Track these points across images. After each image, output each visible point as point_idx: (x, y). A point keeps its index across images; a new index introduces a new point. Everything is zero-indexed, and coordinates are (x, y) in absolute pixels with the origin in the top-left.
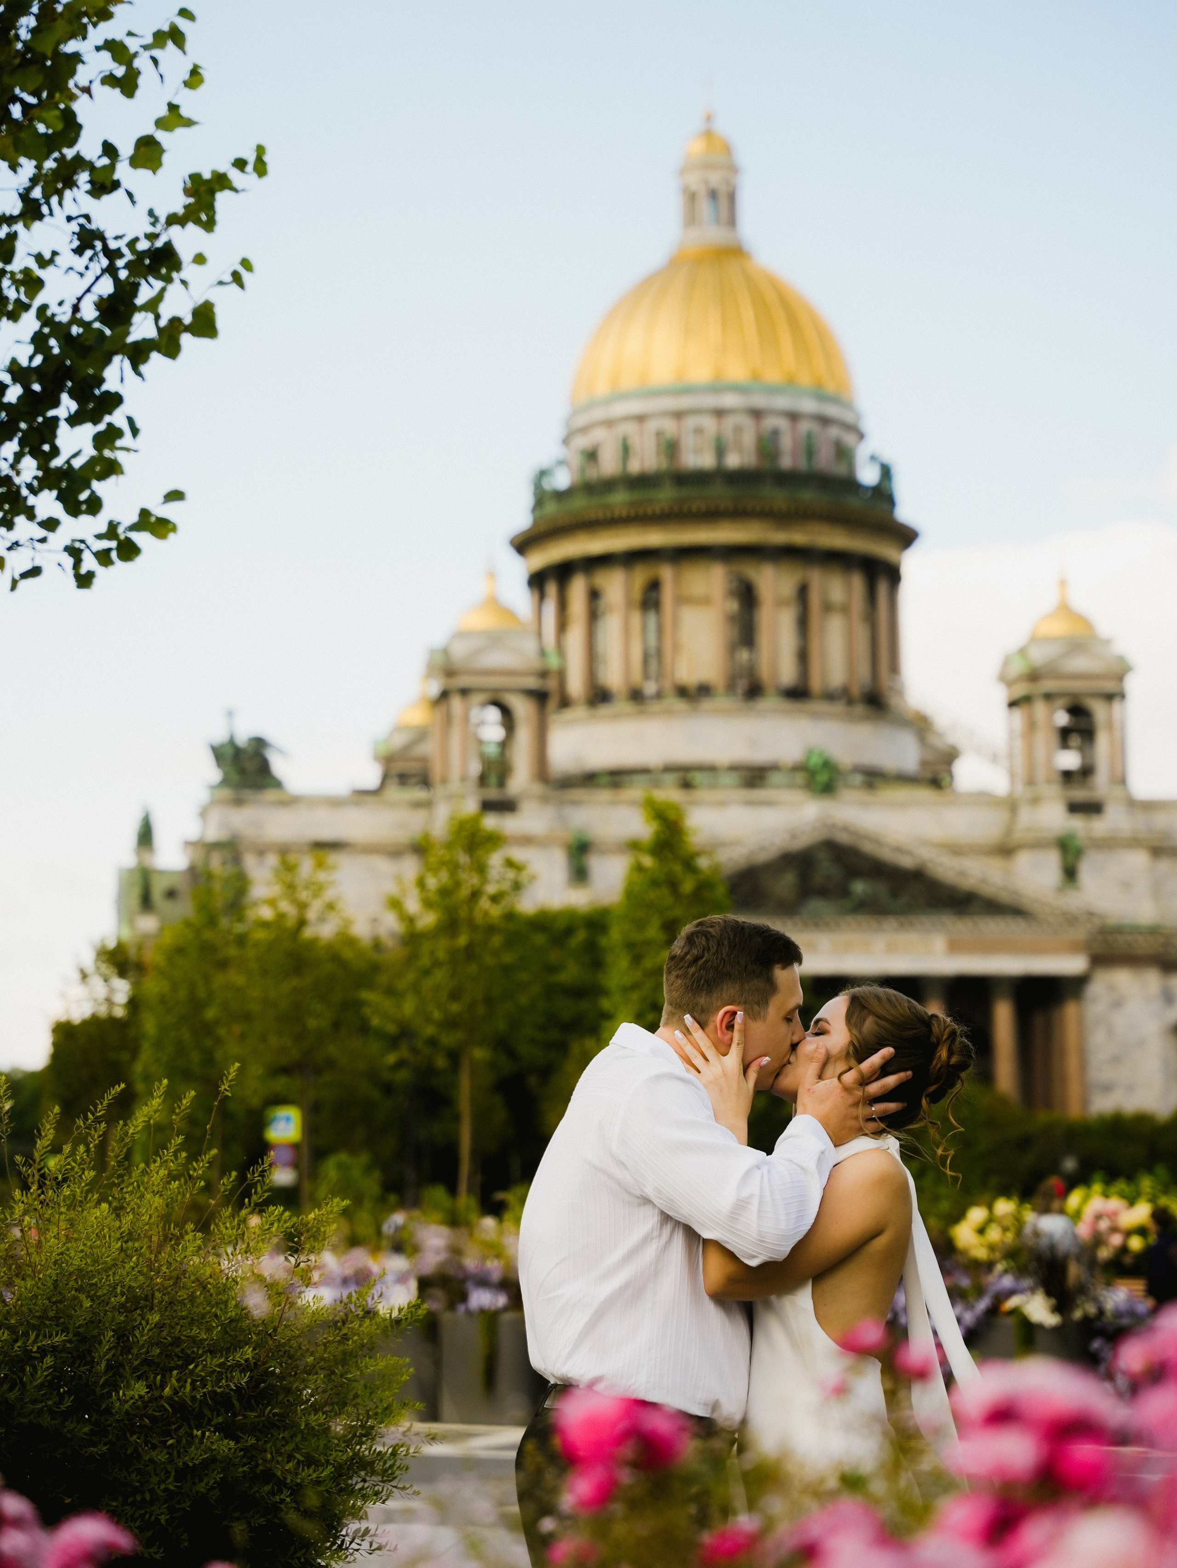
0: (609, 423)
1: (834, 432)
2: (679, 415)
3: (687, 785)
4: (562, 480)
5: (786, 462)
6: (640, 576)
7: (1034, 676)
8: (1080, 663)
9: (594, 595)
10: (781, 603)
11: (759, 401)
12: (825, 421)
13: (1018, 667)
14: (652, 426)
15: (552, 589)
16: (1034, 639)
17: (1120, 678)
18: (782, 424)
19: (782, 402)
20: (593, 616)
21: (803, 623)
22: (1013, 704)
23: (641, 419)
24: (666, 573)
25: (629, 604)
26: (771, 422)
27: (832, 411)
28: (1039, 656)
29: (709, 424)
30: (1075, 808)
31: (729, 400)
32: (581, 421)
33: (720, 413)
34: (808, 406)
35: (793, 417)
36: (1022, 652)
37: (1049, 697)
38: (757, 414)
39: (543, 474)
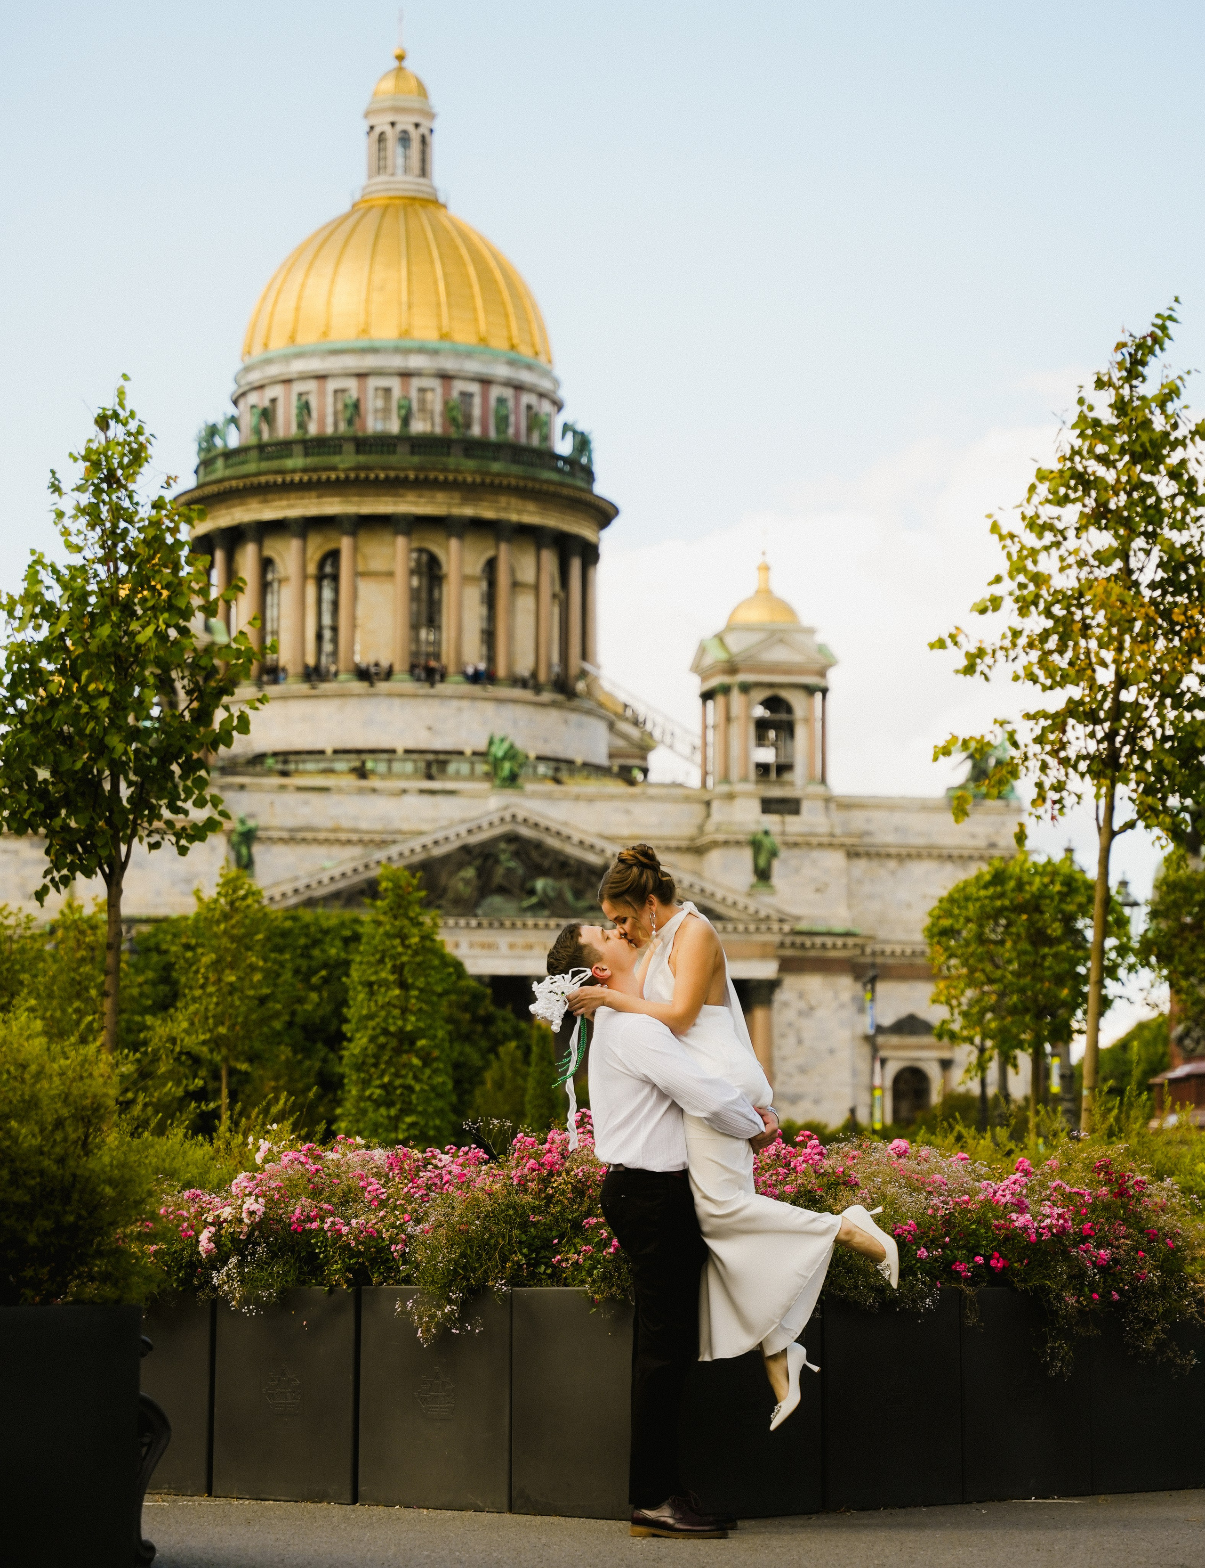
0: (288, 381)
1: (527, 399)
2: (361, 376)
3: (362, 773)
4: (233, 439)
5: (476, 431)
6: (316, 546)
7: (732, 669)
8: (779, 654)
9: (266, 564)
10: (466, 579)
11: (449, 365)
12: (519, 388)
13: (715, 655)
14: (332, 385)
15: (219, 555)
16: (731, 628)
17: (822, 674)
18: (474, 388)
19: (473, 367)
20: (264, 587)
21: (490, 600)
22: (707, 696)
23: (321, 377)
24: (345, 544)
25: (305, 577)
26: (459, 386)
27: (526, 377)
28: (737, 644)
29: (395, 384)
30: (769, 806)
31: (415, 362)
32: (255, 377)
33: (406, 375)
34: (502, 371)
35: (486, 382)
36: (720, 638)
37: (745, 688)
38: (446, 377)
39: (213, 431)
